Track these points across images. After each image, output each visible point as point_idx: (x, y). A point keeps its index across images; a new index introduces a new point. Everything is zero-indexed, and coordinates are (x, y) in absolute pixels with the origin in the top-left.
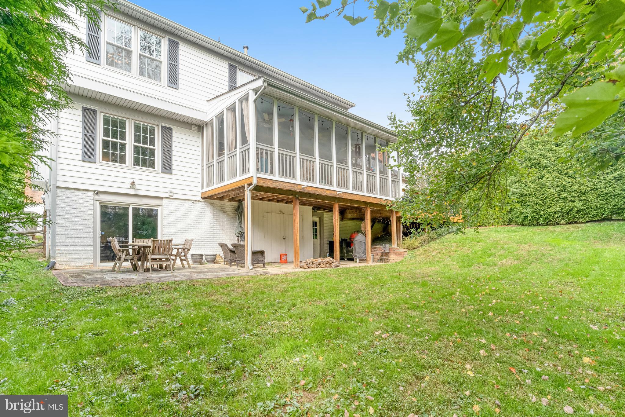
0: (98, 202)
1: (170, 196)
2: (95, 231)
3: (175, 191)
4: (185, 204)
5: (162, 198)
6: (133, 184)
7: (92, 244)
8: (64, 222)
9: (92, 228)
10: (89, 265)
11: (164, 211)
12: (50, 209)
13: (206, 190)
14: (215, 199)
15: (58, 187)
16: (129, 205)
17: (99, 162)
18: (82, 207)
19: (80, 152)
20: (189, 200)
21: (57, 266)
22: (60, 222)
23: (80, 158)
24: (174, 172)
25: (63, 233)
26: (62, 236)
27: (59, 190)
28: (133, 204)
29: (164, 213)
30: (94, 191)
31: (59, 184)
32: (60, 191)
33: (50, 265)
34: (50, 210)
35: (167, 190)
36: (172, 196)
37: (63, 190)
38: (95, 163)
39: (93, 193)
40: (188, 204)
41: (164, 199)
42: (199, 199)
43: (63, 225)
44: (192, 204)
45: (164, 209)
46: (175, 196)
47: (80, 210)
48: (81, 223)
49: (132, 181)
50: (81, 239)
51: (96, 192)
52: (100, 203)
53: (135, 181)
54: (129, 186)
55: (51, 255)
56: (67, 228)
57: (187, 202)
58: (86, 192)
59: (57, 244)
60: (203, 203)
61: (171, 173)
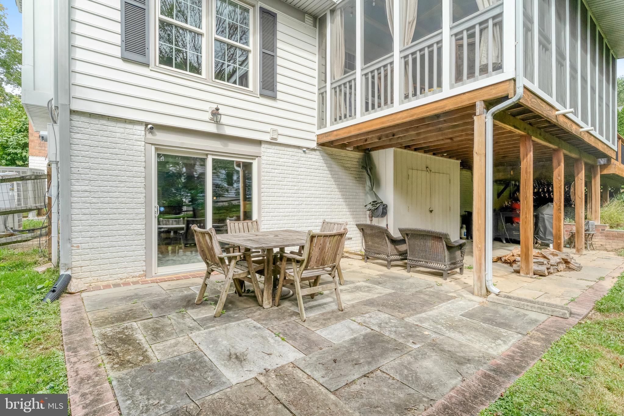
0: (153, 148)
1: (272, 139)
2: (147, 204)
3: (281, 131)
4: (293, 154)
5: (259, 143)
6: (216, 113)
7: (143, 232)
8: (87, 188)
9: (142, 200)
10: (137, 274)
11: (263, 166)
12: (58, 160)
13: (329, 128)
14: (336, 147)
15: (73, 112)
16: (207, 155)
17: (155, 65)
18: (122, 157)
19: (118, 39)
20: (299, 147)
21: (73, 286)
22: (79, 188)
23: (117, 51)
24: (279, 96)
25: (87, 211)
26: (84, 217)
27: (75, 118)
28: (213, 153)
29: (263, 170)
30: (147, 124)
31: (77, 106)
32: (78, 121)
33: (59, 285)
34: (57, 163)
35: (268, 128)
36: (276, 139)
37: (83, 119)
38: (147, 65)
39: (143, 128)
40: (297, 154)
41: (263, 145)
42: (314, 145)
43: (87, 194)
44: (303, 155)
45: (263, 162)
46: (281, 140)
47: (119, 163)
48: (123, 189)
49: (215, 106)
50: (123, 222)
51: (149, 126)
52: (157, 149)
53: (219, 107)
54: (207, 116)
55: (62, 261)
56: (94, 200)
57: (296, 150)
58: (130, 126)
59: (74, 235)
60: (318, 153)
61: (274, 98)
